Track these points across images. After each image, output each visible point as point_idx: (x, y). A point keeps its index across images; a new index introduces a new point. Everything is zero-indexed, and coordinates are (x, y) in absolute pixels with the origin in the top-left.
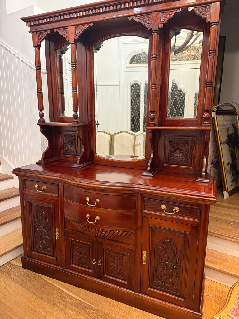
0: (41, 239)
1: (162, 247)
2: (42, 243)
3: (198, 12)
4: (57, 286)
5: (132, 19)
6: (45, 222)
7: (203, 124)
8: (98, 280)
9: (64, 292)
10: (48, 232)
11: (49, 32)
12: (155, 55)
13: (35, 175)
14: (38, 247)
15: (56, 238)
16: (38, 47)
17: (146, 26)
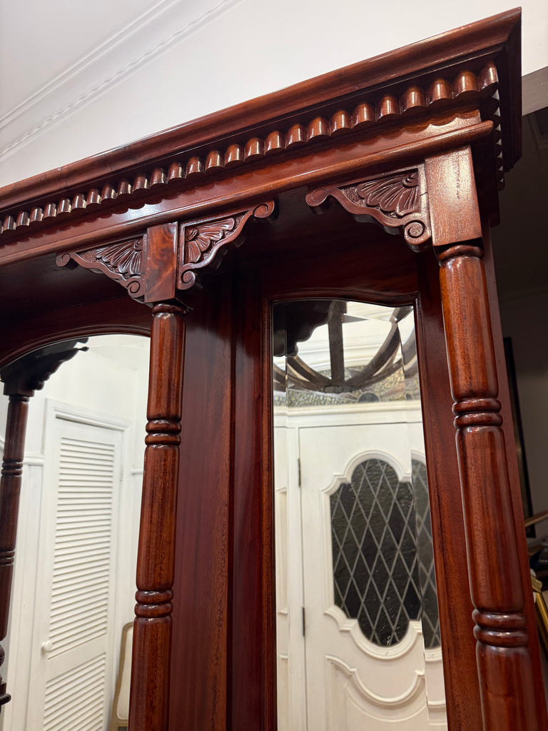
3: (358, 207)
5: (72, 262)
17: (124, 285)
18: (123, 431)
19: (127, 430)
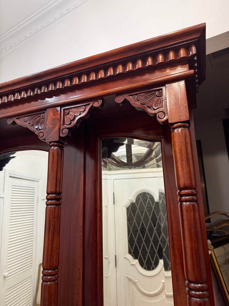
3: (137, 104)
5: (14, 122)
12: (53, 193)
17: (37, 134)
18: (38, 181)
19: (40, 181)
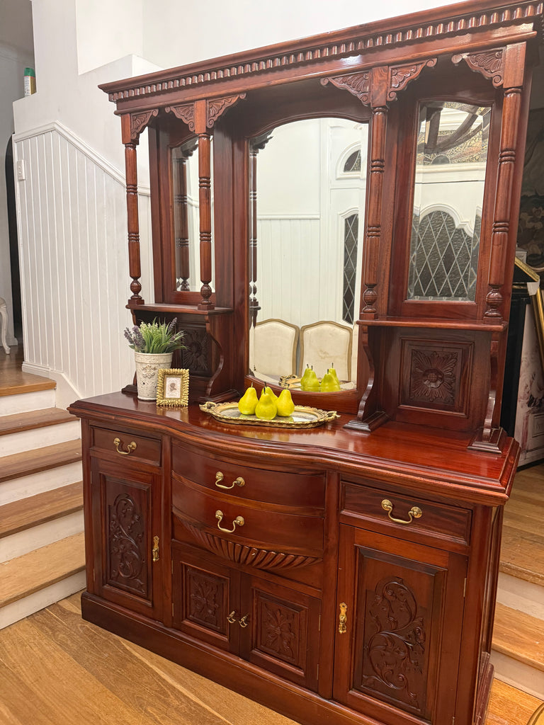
0: (123, 558)
1: (384, 597)
2: (124, 567)
3: (475, 66)
4: (151, 666)
5: (329, 83)
6: (133, 522)
7: (486, 316)
8: (240, 661)
9: (164, 680)
10: (136, 543)
11: (155, 113)
12: (378, 160)
13: (113, 417)
14: (116, 574)
15: (152, 558)
16: (131, 143)
17: (359, 97)
